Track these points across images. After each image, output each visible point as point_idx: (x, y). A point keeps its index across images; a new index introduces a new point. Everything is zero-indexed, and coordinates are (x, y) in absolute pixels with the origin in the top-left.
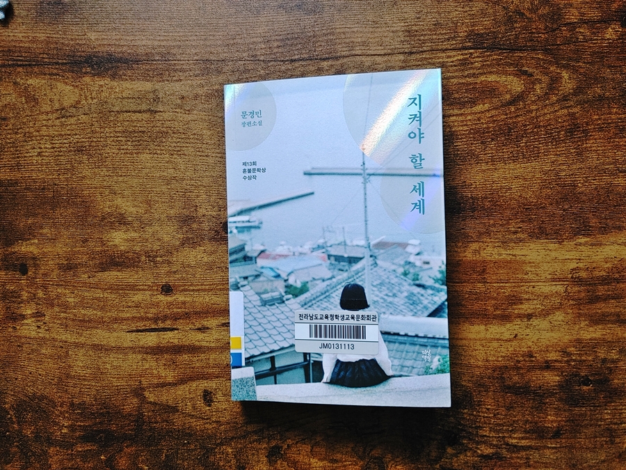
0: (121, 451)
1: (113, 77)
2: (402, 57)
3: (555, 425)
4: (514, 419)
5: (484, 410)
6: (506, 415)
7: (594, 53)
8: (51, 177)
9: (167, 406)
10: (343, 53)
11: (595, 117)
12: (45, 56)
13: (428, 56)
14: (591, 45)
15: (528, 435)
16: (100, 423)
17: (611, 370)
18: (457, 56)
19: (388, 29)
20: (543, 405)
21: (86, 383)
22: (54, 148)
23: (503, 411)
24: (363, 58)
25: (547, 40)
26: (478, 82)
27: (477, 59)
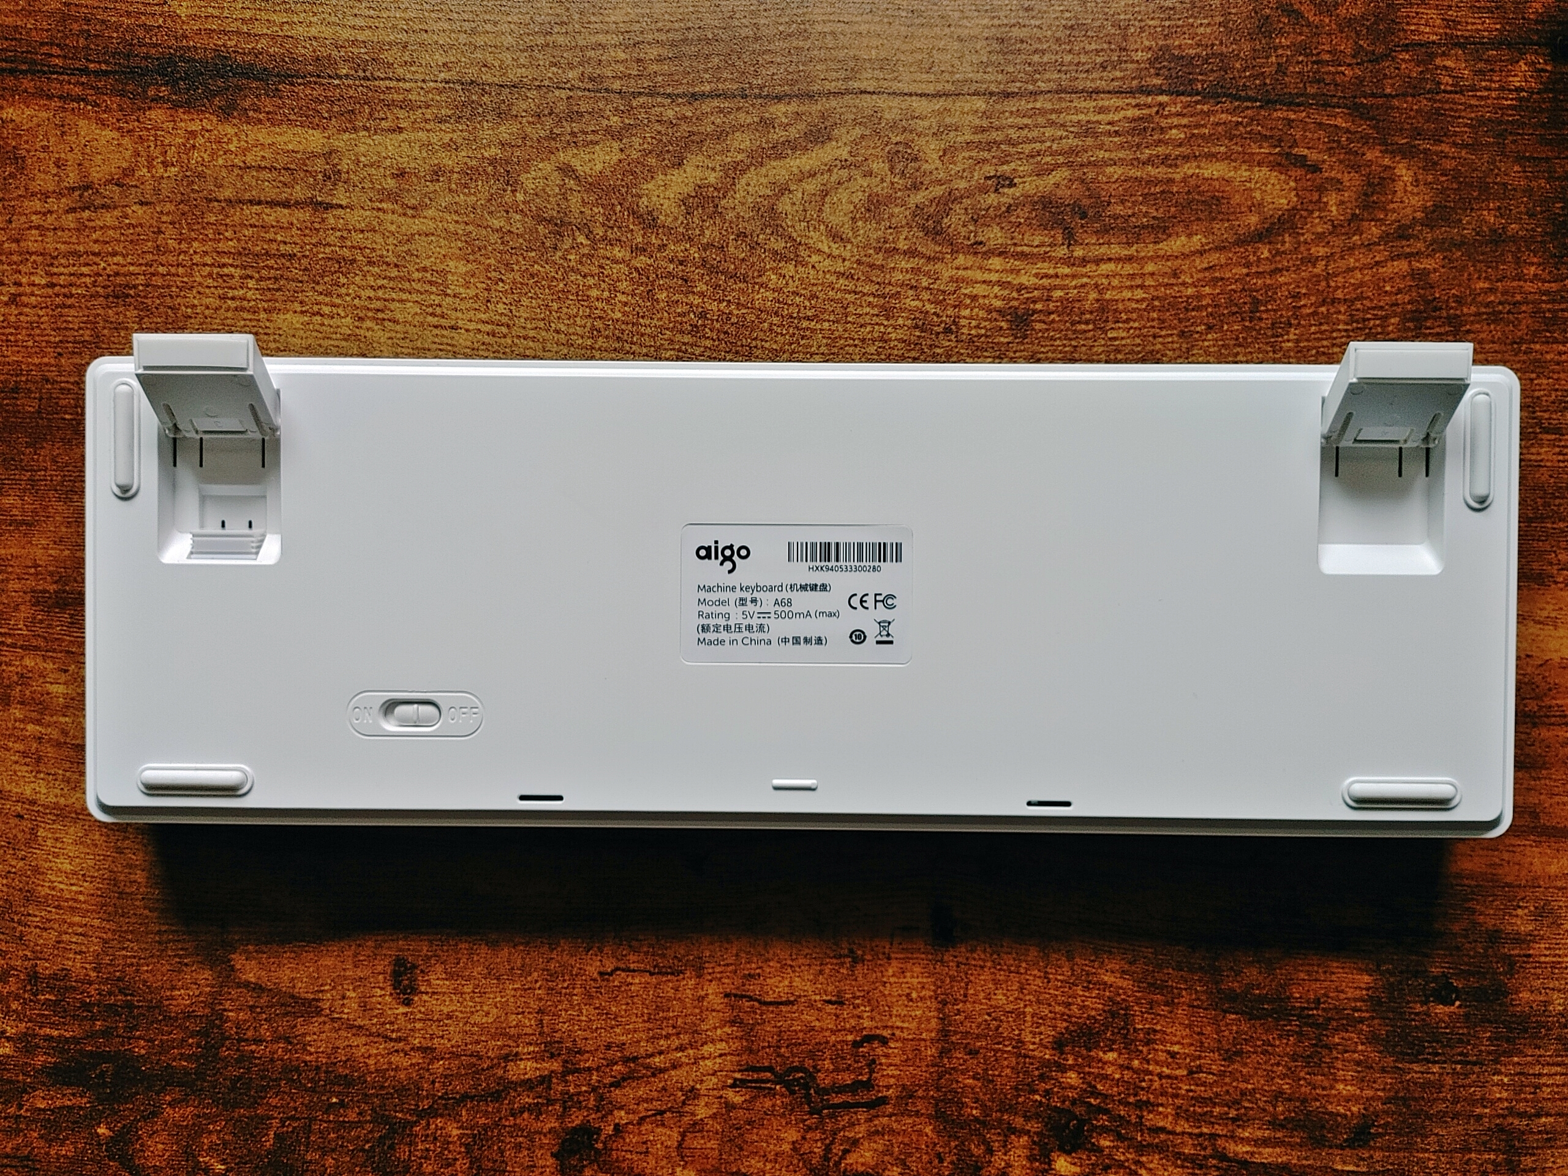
0: (154, 1114)
1: (226, 113)
2: (980, 104)
3: (1354, 1109)
4: (1243, 1086)
5: (1162, 1056)
6: (1222, 1074)
7: (1481, 122)
8: (37, 361)
9: (293, 996)
10: (831, 86)
11: (1481, 285)
12: (55, 51)
13: (1049, 106)
14: (1473, 102)
15: (1279, 1135)
16: (106, 1033)
17: (1512, 965)
18: (1124, 110)
19: (947, 30)
20: (1325, 1052)
21: (77, 919)
22: (52, 285)
23: (1213, 1062)
24: (880, 102)
25: (1361, 80)
26: (1178, 177)
27: (1175, 121)
